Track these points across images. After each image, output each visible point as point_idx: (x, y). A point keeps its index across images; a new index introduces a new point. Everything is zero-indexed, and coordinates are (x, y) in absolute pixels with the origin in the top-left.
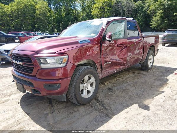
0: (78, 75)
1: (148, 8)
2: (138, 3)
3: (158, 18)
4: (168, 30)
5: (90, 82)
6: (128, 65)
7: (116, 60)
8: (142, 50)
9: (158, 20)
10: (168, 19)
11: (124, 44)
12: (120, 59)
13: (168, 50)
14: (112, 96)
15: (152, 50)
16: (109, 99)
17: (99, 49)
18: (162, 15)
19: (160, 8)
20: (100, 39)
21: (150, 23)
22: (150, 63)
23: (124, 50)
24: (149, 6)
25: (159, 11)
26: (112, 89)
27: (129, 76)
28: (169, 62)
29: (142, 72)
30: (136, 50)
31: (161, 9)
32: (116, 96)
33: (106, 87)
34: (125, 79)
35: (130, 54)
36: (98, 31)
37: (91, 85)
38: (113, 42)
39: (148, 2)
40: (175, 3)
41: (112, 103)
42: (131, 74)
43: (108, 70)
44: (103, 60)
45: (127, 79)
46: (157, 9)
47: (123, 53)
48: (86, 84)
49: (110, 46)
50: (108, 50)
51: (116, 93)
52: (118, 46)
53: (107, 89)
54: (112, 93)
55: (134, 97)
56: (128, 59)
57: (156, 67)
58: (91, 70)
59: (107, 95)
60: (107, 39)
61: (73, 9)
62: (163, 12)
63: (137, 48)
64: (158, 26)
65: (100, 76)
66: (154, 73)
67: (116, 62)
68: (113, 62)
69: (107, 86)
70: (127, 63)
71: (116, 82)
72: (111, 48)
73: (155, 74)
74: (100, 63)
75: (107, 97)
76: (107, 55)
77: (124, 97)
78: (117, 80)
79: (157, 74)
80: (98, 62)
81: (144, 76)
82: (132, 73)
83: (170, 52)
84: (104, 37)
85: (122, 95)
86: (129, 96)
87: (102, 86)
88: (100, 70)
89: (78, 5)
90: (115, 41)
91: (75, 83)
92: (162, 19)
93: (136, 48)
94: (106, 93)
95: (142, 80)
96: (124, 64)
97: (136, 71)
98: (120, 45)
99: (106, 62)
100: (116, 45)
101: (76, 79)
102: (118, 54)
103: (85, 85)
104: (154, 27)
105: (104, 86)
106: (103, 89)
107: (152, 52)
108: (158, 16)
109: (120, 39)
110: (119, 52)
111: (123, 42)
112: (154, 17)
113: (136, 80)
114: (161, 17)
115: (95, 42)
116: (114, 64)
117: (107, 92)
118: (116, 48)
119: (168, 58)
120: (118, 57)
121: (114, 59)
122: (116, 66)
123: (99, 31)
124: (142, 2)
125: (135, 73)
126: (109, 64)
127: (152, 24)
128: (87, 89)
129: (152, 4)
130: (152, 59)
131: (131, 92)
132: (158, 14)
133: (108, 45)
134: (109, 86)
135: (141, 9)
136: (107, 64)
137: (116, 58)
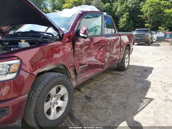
0: (39, 92)
1: (116, 10)
2: (106, 5)
3: (125, 19)
4: (137, 30)
5: (60, 95)
6: (106, 67)
7: (93, 62)
8: (119, 49)
9: (125, 22)
10: (133, 21)
11: (102, 43)
12: (98, 61)
13: (138, 49)
14: (91, 107)
15: (128, 49)
16: (88, 113)
17: (71, 49)
18: (128, 16)
19: (126, 10)
20: (72, 35)
21: (118, 24)
22: (127, 62)
23: (102, 49)
24: (116, 8)
25: (126, 13)
26: (90, 98)
27: (107, 78)
28: (142, 61)
29: (119, 73)
30: (114, 50)
31: (127, 12)
32: (97, 108)
33: (83, 95)
34: (103, 82)
35: (108, 54)
36: (68, 25)
37: (62, 99)
38: (88, 40)
39: (115, 5)
40: (138, 6)
41: (92, 120)
42: (109, 76)
43: (84, 75)
44: (77, 62)
45: (106, 83)
46: (123, 11)
47: (101, 53)
48: (54, 99)
49: (85, 45)
50: (83, 49)
51: (96, 102)
52: (94, 45)
53: (84, 98)
54: (92, 104)
55: (118, 108)
56: (106, 60)
57: (131, 66)
58: (60, 79)
59: (85, 107)
60: (81, 35)
61: (43, 7)
62: (129, 14)
63: (115, 47)
64: (125, 27)
65: (74, 84)
66: (131, 73)
67: (93, 65)
68: (89, 65)
69: (84, 93)
70: (105, 65)
71: (94, 86)
72: (86, 47)
73: (134, 75)
74: (74, 67)
75: (85, 111)
76: (82, 56)
77: (107, 109)
78: (94, 84)
79: (135, 74)
80: (71, 66)
81: (122, 77)
82: (109, 74)
83: (140, 51)
84: (77, 33)
85: (104, 106)
86: (112, 107)
87: (78, 93)
88: (73, 76)
89: (48, 4)
90: (91, 39)
91: (34, 105)
92: (128, 20)
93: (113, 47)
94: (84, 104)
95: (122, 82)
96: (102, 67)
97: (113, 72)
98: (97, 43)
99: (81, 65)
100: (92, 44)
101: (35, 99)
102: (95, 54)
103: (52, 101)
104: (122, 28)
105: (80, 93)
106: (79, 98)
107: (127, 51)
108: (125, 17)
109: (96, 36)
110: (97, 52)
111: (101, 40)
112: (121, 18)
113: (115, 83)
114: (127, 18)
115: (66, 40)
116: (91, 67)
117: (85, 102)
118: (92, 47)
119: (140, 56)
120: (96, 58)
121: (90, 61)
122: (93, 69)
123: (70, 25)
124: (110, 4)
125: (112, 74)
126: (85, 67)
127: (119, 25)
128: (56, 106)
129: (119, 6)
130: (128, 59)
131: (114, 100)
132: (124, 16)
133: (83, 44)
134: (86, 94)
135: (110, 10)
136: (82, 68)
137: (92, 60)
